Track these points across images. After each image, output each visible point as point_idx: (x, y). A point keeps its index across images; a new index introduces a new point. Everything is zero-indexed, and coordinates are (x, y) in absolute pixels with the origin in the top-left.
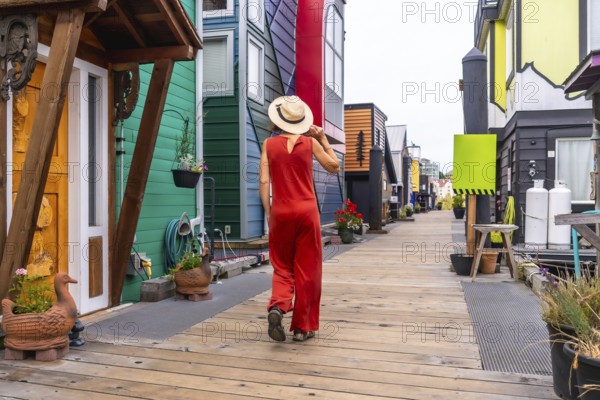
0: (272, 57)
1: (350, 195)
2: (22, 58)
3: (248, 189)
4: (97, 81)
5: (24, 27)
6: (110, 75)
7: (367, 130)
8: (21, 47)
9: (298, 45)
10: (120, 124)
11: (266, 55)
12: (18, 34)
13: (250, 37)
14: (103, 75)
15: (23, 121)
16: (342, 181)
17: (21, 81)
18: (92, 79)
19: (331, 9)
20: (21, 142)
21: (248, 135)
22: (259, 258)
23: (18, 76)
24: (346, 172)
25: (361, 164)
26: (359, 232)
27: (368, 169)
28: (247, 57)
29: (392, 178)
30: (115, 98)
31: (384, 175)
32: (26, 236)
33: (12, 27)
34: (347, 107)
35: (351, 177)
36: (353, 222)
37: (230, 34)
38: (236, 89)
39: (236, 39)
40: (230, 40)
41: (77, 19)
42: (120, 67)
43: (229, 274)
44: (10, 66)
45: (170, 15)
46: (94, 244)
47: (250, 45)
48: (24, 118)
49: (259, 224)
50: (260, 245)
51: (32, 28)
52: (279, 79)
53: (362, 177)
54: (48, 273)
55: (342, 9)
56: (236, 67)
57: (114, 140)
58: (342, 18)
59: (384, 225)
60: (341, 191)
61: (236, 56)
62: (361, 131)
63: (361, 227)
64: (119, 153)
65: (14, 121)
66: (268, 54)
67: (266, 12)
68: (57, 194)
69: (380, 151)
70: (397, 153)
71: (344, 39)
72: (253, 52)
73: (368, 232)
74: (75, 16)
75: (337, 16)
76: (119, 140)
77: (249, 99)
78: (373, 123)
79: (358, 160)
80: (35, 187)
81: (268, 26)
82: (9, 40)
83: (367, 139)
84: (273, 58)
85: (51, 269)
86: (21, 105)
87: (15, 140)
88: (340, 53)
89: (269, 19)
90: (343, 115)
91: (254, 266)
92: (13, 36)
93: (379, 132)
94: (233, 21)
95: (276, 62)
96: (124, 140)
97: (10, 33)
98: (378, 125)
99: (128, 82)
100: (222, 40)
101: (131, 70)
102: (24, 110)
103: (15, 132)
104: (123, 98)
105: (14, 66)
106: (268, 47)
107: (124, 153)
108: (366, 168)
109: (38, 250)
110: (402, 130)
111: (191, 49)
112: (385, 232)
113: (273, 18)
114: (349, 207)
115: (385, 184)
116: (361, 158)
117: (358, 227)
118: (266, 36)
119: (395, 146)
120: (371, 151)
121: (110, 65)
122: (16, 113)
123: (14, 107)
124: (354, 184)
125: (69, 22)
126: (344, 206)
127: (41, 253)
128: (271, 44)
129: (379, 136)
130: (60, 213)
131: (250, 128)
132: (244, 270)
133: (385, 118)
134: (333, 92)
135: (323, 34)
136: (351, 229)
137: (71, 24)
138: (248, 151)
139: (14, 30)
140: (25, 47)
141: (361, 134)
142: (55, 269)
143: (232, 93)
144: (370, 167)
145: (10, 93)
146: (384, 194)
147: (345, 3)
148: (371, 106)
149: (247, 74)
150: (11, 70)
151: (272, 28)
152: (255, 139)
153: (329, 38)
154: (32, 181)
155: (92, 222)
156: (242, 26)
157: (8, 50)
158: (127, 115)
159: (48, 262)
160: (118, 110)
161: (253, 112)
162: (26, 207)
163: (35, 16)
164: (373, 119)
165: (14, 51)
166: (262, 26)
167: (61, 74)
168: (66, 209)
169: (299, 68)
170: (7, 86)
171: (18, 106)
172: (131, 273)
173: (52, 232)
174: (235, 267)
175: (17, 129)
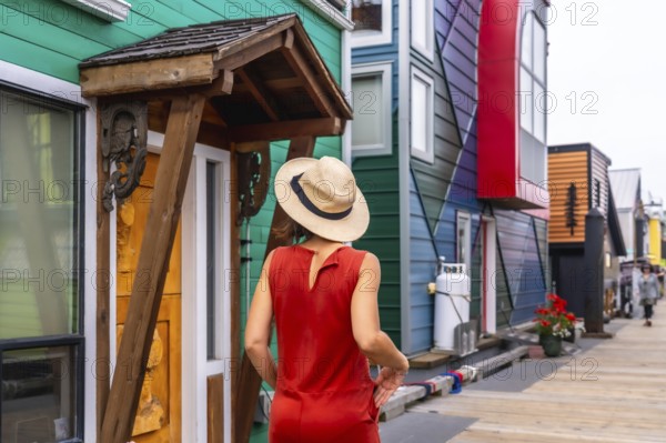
0: (444, 94)
1: (556, 276)
2: (128, 157)
3: (413, 284)
4: (217, 168)
5: (131, 117)
6: (233, 158)
7: (581, 182)
8: (127, 145)
9: (481, 73)
10: (245, 221)
11: (436, 94)
12: (123, 126)
13: (415, 71)
14: (224, 158)
15: (128, 233)
16: (546, 259)
17: (128, 187)
18: (211, 165)
19: (529, 17)
20: (126, 259)
21: (412, 208)
22: (428, 387)
23: (124, 180)
24: (551, 244)
25: (572, 232)
26: (571, 340)
27: (583, 240)
28: (410, 100)
29: (619, 249)
30: (239, 187)
31: (607, 245)
32: (134, 386)
33: (116, 119)
34: (552, 150)
35: (558, 252)
36: (561, 327)
37: (387, 69)
38: (395, 146)
39: (395, 76)
40: (387, 77)
41: (196, 106)
42: (245, 148)
43: (388, 415)
44: (114, 168)
45: (311, 80)
46: (214, 384)
47: (415, 82)
48: (129, 228)
49: (427, 332)
50: (429, 363)
51: (140, 119)
52: (455, 125)
53: (575, 251)
54: (157, 426)
55: (545, 14)
56: (395, 114)
57: (238, 242)
58: (544, 26)
59: (607, 322)
60: (543, 274)
61: (395, 100)
62: (572, 185)
63: (572, 330)
64: (244, 260)
65: (118, 233)
66: (439, 91)
67: (437, 33)
68: (168, 322)
69: (601, 217)
70: (626, 211)
71: (546, 54)
72: (419, 91)
73: (584, 336)
74: (193, 103)
75: (537, 24)
76: (244, 242)
77: (412, 157)
78: (589, 172)
79: (568, 226)
80: (144, 325)
81: (438, 51)
82: (113, 134)
83: (581, 195)
84: (446, 98)
85: (161, 420)
86: (126, 212)
87: (119, 256)
88: (541, 78)
89: (440, 40)
90: (546, 161)
91: (421, 400)
92: (118, 130)
93: (598, 185)
94: (390, 50)
95: (449, 101)
96: (251, 242)
97: (114, 126)
98: (597, 174)
99: (255, 168)
100: (374, 78)
101: (259, 151)
102: (129, 219)
103: (119, 246)
104: (249, 189)
105: (119, 167)
106: (439, 81)
107: (251, 259)
108: (580, 237)
109: (146, 397)
110: (634, 176)
111: (337, 122)
112: (609, 336)
113: (445, 39)
114: (556, 304)
115: (608, 257)
116: (572, 223)
117: (568, 334)
118: (436, 66)
119: (623, 201)
120: (588, 218)
121: (233, 144)
122: (120, 223)
123: (118, 215)
124: (563, 261)
125: (186, 111)
126: (547, 301)
127: (149, 400)
128: (444, 77)
129: (598, 191)
130: (172, 345)
131: (415, 198)
132: (408, 406)
133: (608, 162)
134: (530, 137)
135: (517, 55)
136: (559, 336)
137: (188, 115)
138: (412, 231)
139: (119, 122)
140: (132, 143)
141: (572, 190)
142: (165, 421)
143: (389, 151)
144: (586, 237)
145: (114, 202)
146: (607, 273)
147: (547, 4)
148: (586, 147)
149: (410, 123)
150: (114, 173)
151: (445, 54)
152: (420, 213)
153: (526, 59)
154: (141, 317)
155: (211, 356)
156: (404, 57)
157: (112, 147)
158: (255, 211)
159: (158, 411)
160: (243, 205)
161: (419, 177)
162: (133, 350)
163: (144, 103)
164: (589, 167)
165: (120, 149)
166: (430, 55)
167: (176, 179)
168: (179, 340)
169: (482, 104)
170: (111, 194)
171: (123, 213)
172: (259, 420)
173: (162, 372)
174: (396, 405)
175: (122, 243)
